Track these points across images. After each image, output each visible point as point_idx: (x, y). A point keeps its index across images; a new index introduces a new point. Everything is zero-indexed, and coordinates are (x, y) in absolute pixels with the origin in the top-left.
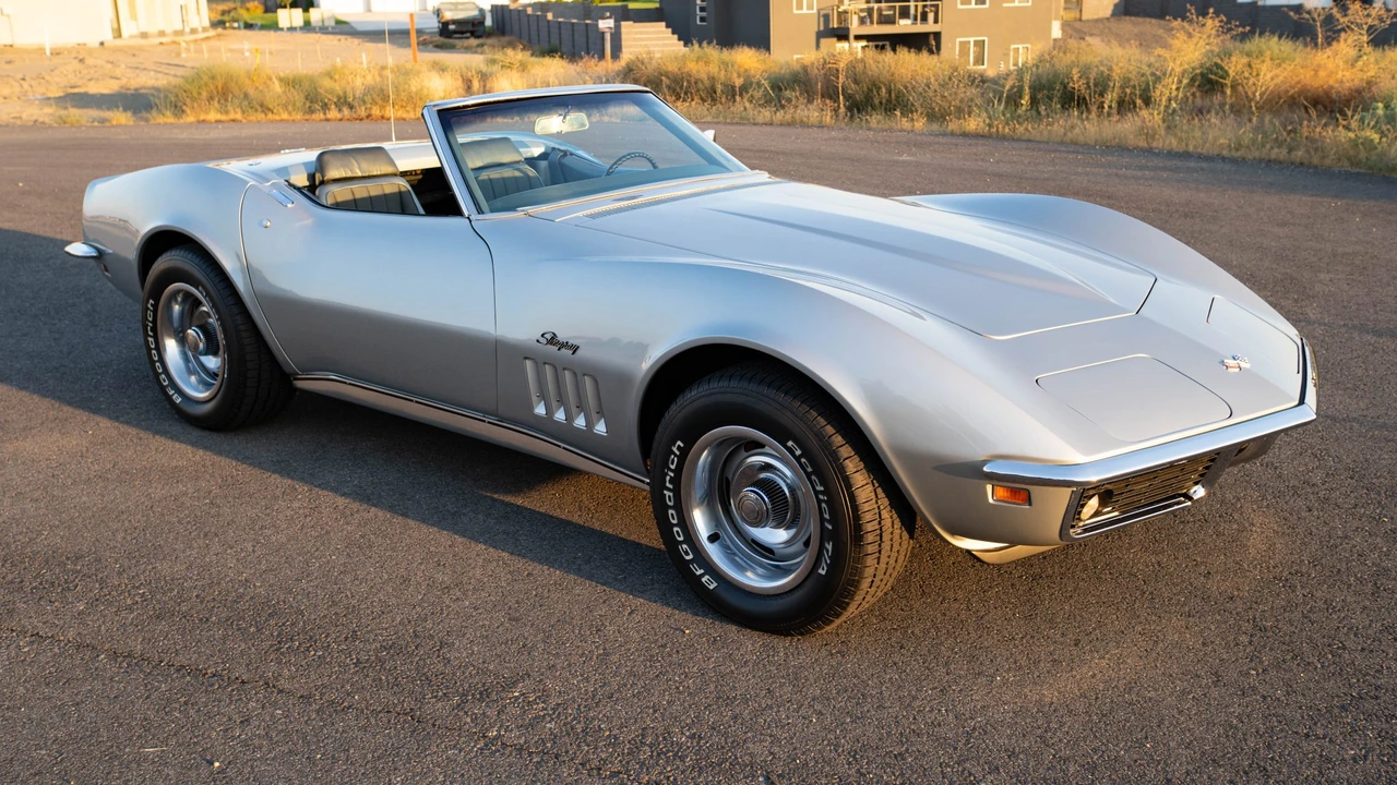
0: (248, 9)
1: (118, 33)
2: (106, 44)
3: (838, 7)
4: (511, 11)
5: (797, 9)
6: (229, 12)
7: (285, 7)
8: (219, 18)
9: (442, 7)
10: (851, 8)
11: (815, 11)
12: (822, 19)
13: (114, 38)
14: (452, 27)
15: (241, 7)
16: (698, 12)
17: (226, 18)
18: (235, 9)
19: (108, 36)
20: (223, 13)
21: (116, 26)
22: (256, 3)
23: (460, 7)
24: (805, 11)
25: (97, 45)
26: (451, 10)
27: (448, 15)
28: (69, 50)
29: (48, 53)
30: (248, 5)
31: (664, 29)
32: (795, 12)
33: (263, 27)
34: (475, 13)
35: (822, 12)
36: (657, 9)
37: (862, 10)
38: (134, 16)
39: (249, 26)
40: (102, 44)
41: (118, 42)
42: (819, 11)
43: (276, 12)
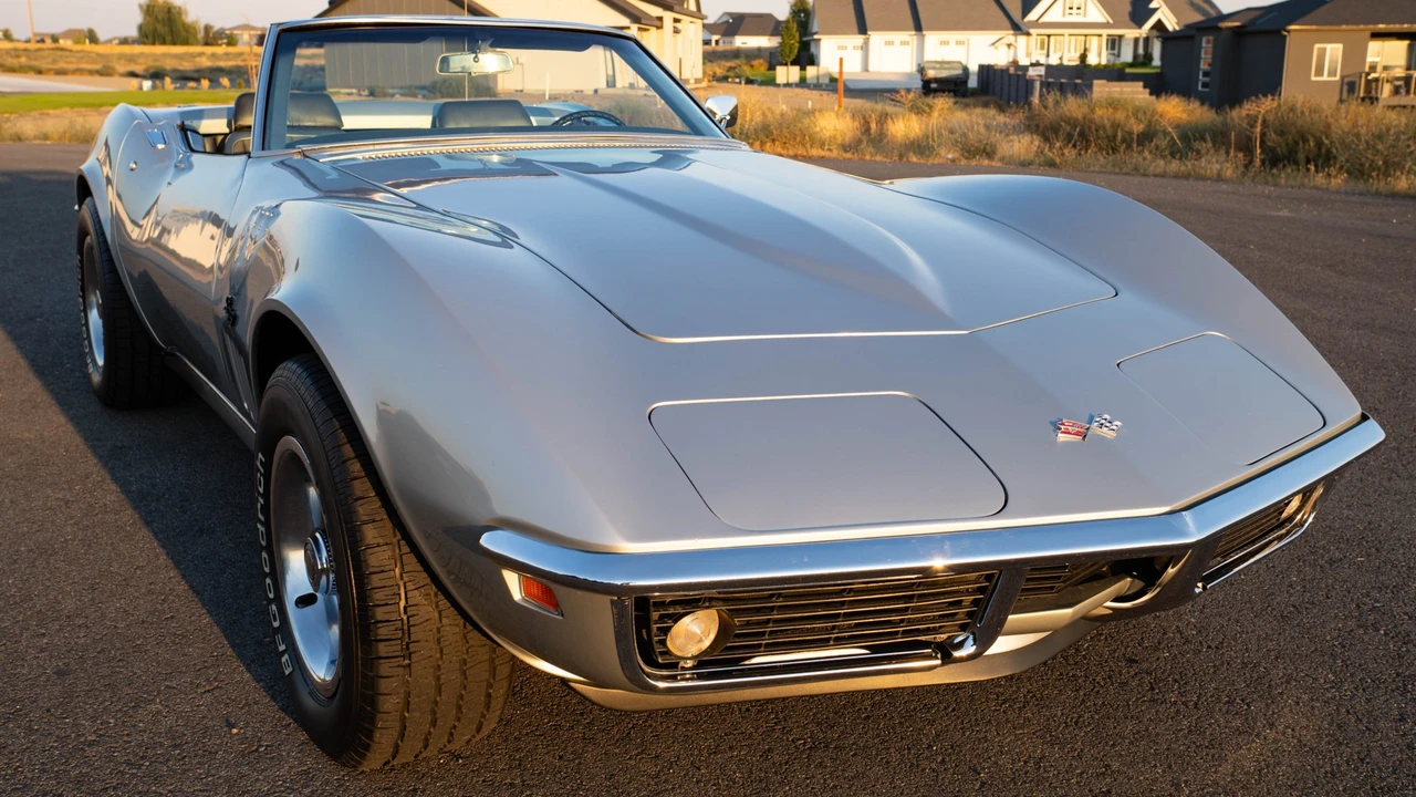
0: (752, 66)
2: (600, 92)
3: (1368, 74)
4: (995, 70)
5: (1316, 75)
6: (735, 68)
7: (786, 64)
8: (725, 73)
9: (927, 65)
10: (1383, 75)
11: (1338, 78)
12: (1345, 88)
13: (608, 86)
14: (934, 85)
15: (747, 64)
16: (1201, 77)
17: (731, 74)
18: (741, 66)
19: (602, 85)
20: (730, 69)
22: (761, 61)
23: (946, 66)
24: (1325, 78)
25: (592, 93)
26: (934, 68)
27: (931, 74)
29: (547, 97)
30: (754, 63)
31: (1141, 89)
32: (1314, 78)
33: (763, 83)
34: (960, 72)
35: (1346, 80)
36: (1157, 74)
37: (1398, 79)
39: (749, 82)
40: (596, 91)
41: (611, 91)
42: (1343, 78)
43: (774, 69)
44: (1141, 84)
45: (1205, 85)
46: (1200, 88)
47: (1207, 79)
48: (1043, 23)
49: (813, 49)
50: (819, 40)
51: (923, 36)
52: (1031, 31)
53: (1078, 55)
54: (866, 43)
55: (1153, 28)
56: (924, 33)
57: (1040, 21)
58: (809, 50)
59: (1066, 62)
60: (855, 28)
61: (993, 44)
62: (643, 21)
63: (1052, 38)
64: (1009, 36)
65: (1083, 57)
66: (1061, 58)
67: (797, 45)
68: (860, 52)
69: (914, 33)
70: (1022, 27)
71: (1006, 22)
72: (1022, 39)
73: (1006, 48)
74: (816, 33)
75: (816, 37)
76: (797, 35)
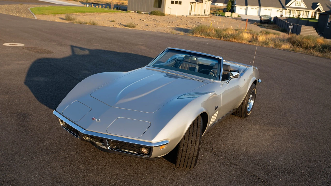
1: (190, 14)
2: (188, 16)
4: (278, 19)
6: (215, 11)
7: (227, 12)
8: (213, 12)
14: (263, 21)
16: (327, 24)
17: (214, 13)
18: (217, 11)
19: (188, 14)
20: (214, 11)
21: (190, 12)
22: (222, 11)
23: (266, 16)
25: (186, 16)
26: (263, 17)
27: (263, 18)
28: (180, 17)
29: (176, 17)
31: (313, 28)
33: (221, 16)
34: (268, 19)
36: (317, 22)
38: (195, 11)
39: (219, 15)
40: (187, 16)
41: (190, 16)
43: (225, 12)
44: (313, 27)
45: (328, 26)
46: (327, 27)
47: (329, 25)
48: (290, 7)
49: (234, 8)
50: (236, 6)
51: (261, 8)
52: (287, 9)
53: (298, 15)
55: (317, 10)
56: (261, 7)
57: (289, 6)
58: (233, 8)
59: (294, 17)
60: (245, 5)
61: (277, 11)
63: (292, 11)
64: (280, 9)
65: (299, 15)
66: (293, 16)
67: (231, 7)
68: (245, 10)
69: (258, 7)
70: (285, 8)
71: (281, 6)
72: (284, 11)
73: (280, 12)
74: (235, 5)
75: (235, 6)
76: (231, 5)
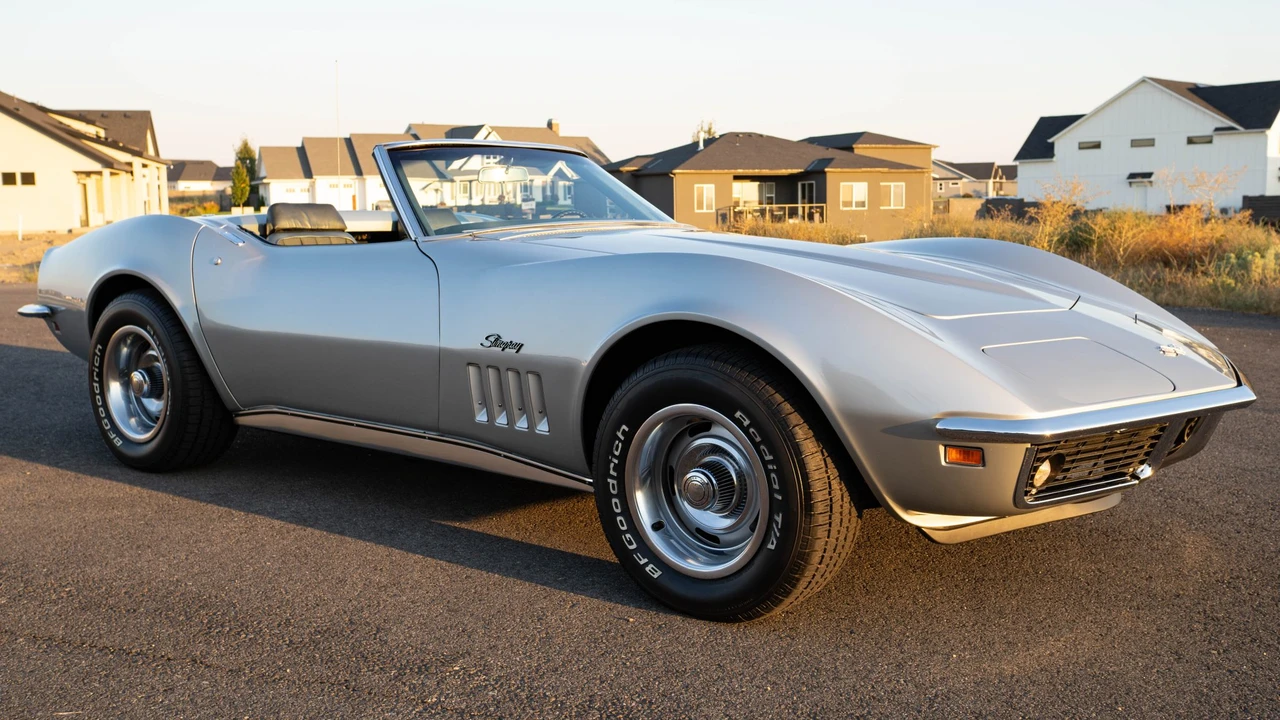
0: (205, 208)
1: (86, 223)
2: (74, 232)
3: (735, 207)
5: (698, 208)
7: (239, 206)
9: (380, 204)
10: (745, 209)
11: (714, 210)
12: (720, 218)
13: (82, 226)
15: (199, 206)
18: (194, 208)
19: (76, 225)
20: (183, 211)
21: (84, 218)
22: (213, 203)
24: (705, 210)
25: (66, 232)
28: (40, 236)
29: (20, 238)
30: (205, 205)
32: (697, 211)
35: (720, 212)
37: (756, 211)
38: (101, 210)
40: (70, 231)
41: (86, 230)
42: (717, 211)
43: (230, 207)
48: (465, 171)
49: (262, 191)
50: (268, 184)
51: (364, 180)
52: (455, 178)
53: (497, 197)
54: (313, 186)
55: (555, 175)
56: (365, 177)
57: (462, 169)
58: (258, 192)
59: (487, 203)
60: (302, 174)
61: (424, 188)
62: (115, 166)
63: (474, 184)
64: (436, 183)
65: (501, 198)
66: (482, 200)
67: (248, 188)
68: (307, 193)
69: (356, 177)
70: (449, 177)
71: (434, 173)
72: (447, 185)
73: (434, 192)
74: (265, 178)
75: (265, 181)
76: (248, 179)
